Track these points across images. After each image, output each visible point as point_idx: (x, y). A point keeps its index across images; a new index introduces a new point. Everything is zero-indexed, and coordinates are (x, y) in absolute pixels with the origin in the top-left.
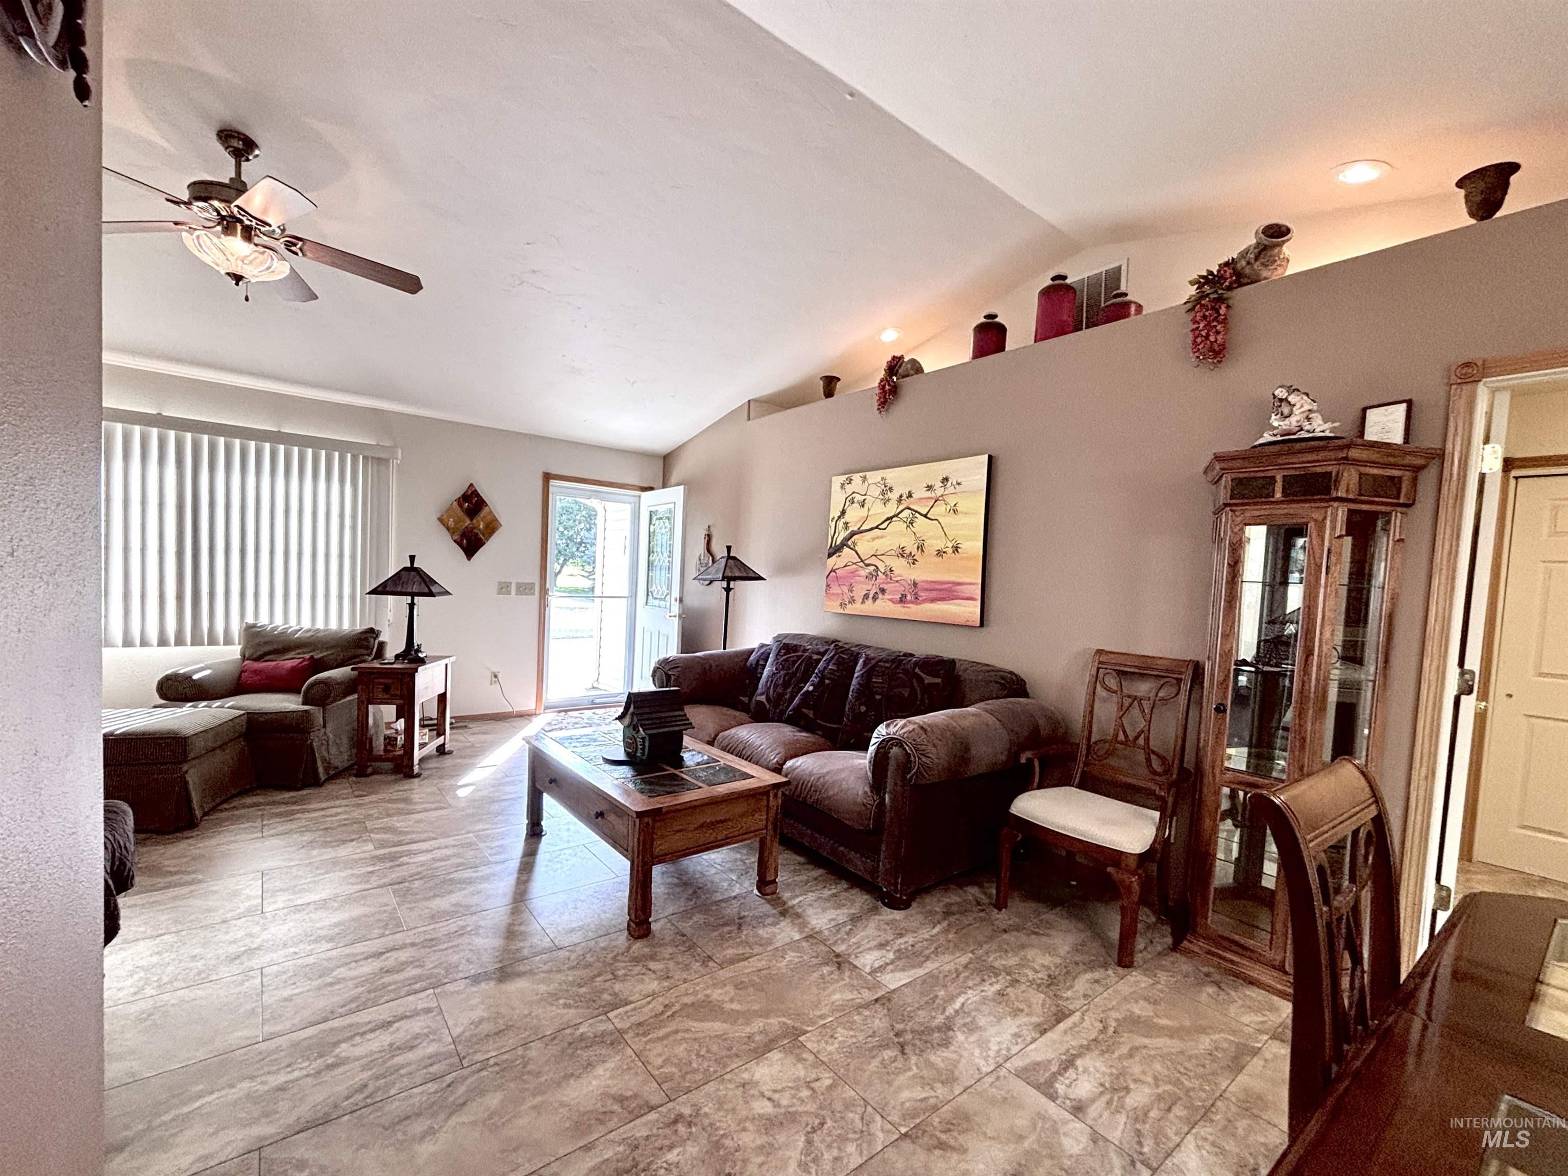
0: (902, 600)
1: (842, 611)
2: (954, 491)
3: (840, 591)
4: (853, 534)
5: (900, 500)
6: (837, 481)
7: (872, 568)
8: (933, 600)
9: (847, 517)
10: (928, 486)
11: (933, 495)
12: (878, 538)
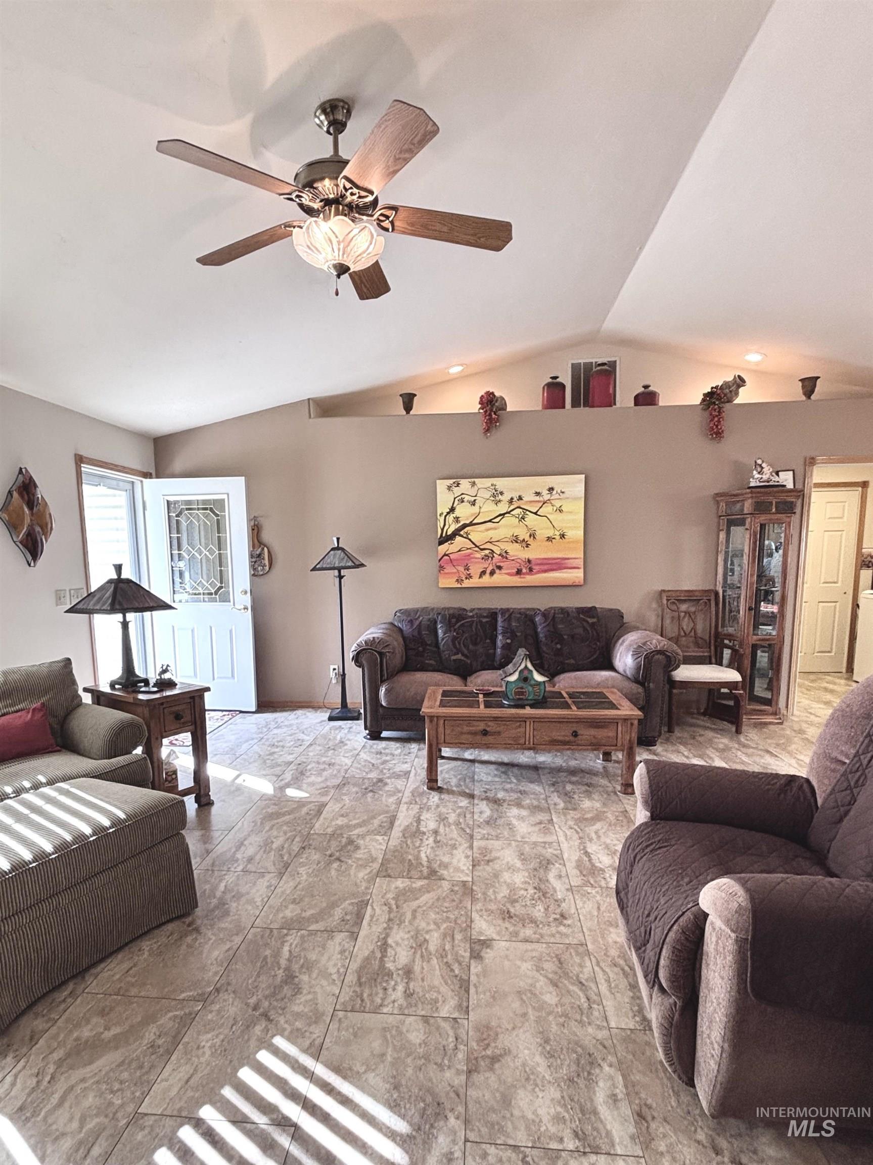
0: (519, 572)
1: (459, 586)
2: (559, 497)
3: (455, 571)
4: (465, 526)
5: (511, 501)
6: (442, 485)
7: (487, 552)
8: (545, 571)
9: (457, 513)
10: (536, 493)
11: (541, 499)
12: (491, 529)
